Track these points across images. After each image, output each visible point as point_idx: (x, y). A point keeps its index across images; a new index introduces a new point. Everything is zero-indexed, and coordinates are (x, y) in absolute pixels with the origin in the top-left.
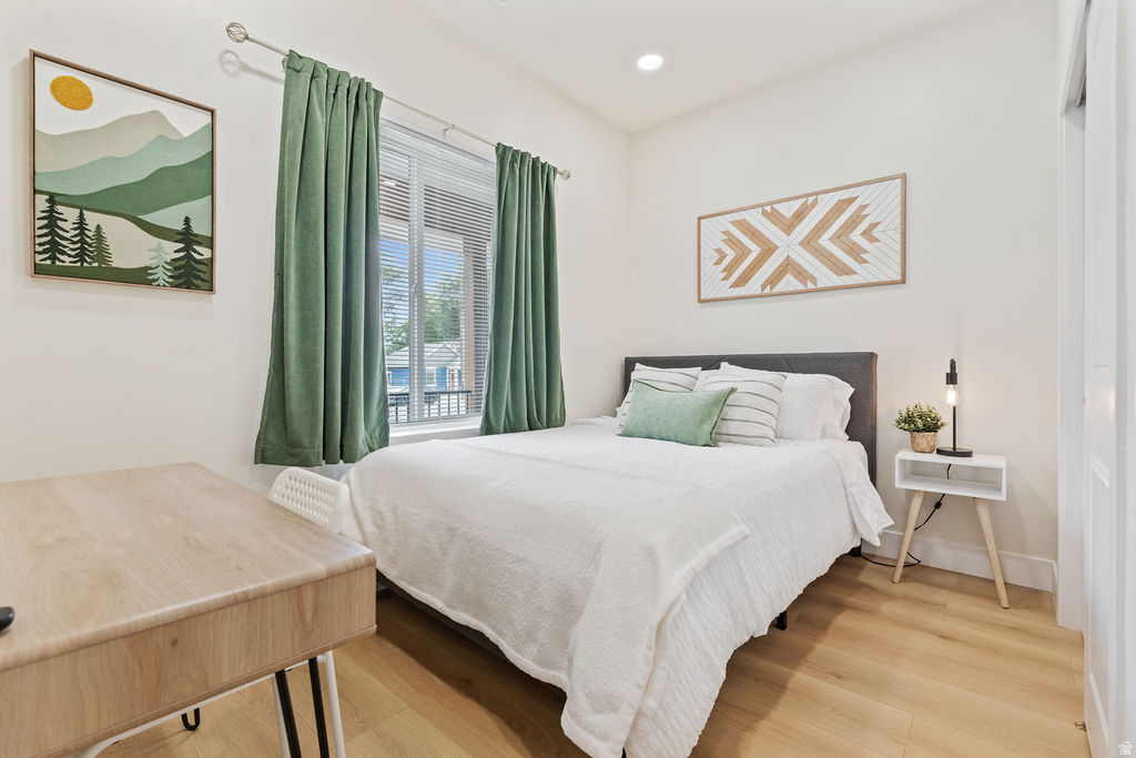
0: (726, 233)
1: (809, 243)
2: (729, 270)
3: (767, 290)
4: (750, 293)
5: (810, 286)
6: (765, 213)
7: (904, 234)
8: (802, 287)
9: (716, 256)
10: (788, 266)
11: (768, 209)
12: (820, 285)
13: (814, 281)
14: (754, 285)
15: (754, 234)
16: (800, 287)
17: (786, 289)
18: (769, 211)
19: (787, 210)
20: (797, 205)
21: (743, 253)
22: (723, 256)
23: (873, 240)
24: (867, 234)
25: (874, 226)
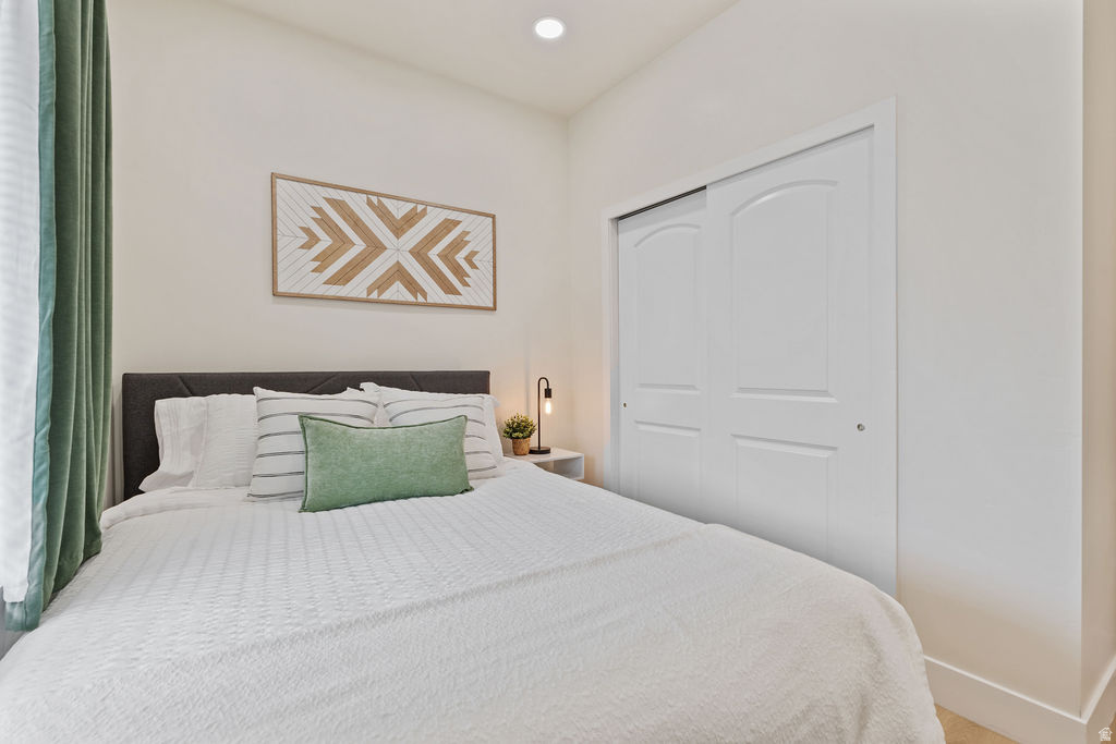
0: (318, 210)
1: (419, 253)
2: (324, 260)
3: (374, 295)
4: (353, 295)
5: (421, 299)
6: (370, 203)
7: (494, 267)
8: (412, 299)
9: (304, 238)
10: (399, 273)
11: (374, 199)
12: (430, 300)
13: (424, 295)
14: (358, 286)
15: (356, 224)
16: (411, 299)
17: (394, 298)
18: (376, 203)
19: (399, 210)
20: (408, 207)
21: (342, 242)
22: (313, 239)
23: (473, 266)
24: (469, 259)
25: (474, 253)
